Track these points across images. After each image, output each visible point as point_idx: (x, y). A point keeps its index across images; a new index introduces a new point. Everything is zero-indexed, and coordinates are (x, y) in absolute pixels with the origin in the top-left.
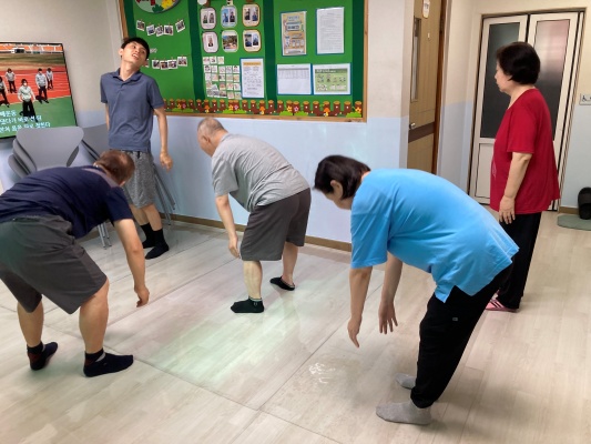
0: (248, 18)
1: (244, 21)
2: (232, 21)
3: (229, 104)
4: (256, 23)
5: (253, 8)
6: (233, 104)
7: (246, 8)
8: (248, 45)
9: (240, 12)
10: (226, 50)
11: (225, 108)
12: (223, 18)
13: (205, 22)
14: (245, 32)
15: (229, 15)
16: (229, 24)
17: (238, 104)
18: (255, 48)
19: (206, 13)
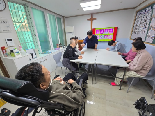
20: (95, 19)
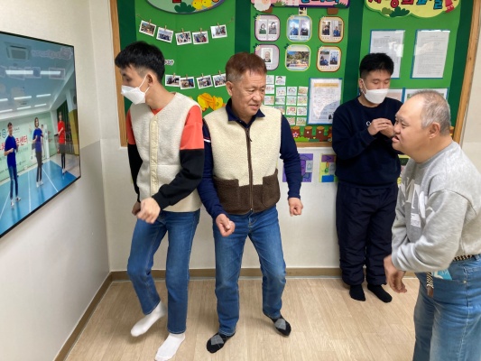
0: (326, 32)
1: (322, 36)
2: (304, 34)
4: (337, 39)
5: (335, 22)
7: (325, 21)
8: (323, 63)
9: (316, 25)
10: (290, 68)
12: (290, 29)
13: (262, 32)
14: (321, 49)
15: (299, 27)
16: (300, 38)
17: (299, 131)
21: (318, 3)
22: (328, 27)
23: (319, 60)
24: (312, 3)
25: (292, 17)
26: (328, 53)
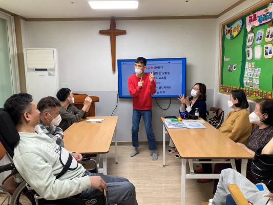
0: (268, 36)
1: (266, 39)
2: (260, 39)
3: (254, 92)
4: (271, 39)
5: (272, 30)
6: (256, 92)
7: (268, 30)
8: (266, 54)
10: (256, 58)
11: (251, 94)
12: (257, 38)
13: (249, 41)
14: (265, 46)
15: (259, 36)
16: (259, 42)
17: (258, 92)
18: (269, 56)
19: (250, 36)
20: (124, 33)
21: (265, 22)
22: (269, 33)
23: (265, 52)
24: (263, 22)
25: (258, 32)
26: (268, 48)
